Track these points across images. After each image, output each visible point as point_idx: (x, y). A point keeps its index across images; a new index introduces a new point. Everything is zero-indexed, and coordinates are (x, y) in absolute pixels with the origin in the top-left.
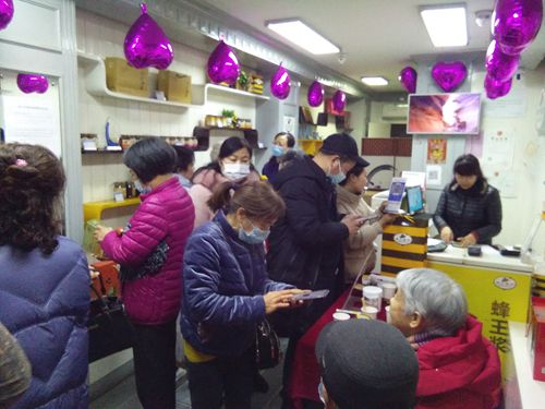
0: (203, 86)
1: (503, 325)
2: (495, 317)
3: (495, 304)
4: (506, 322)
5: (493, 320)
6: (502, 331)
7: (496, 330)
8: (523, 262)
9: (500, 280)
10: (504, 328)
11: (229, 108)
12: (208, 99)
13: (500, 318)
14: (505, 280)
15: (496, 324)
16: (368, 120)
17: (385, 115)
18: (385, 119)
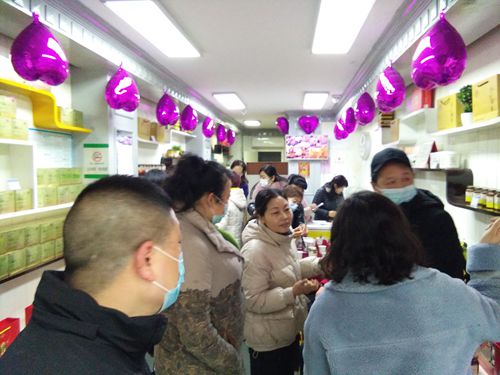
12: (172, 140)
16: (242, 149)
17: (254, 145)
18: (254, 148)
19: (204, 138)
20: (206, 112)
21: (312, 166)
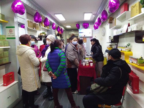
16: (66, 35)
18: (70, 35)
19: (53, 30)
20: (53, 21)
21: (87, 39)
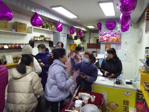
0: (32, 27)
1: (127, 108)
2: (124, 105)
3: (124, 101)
4: (128, 107)
5: (124, 106)
6: (127, 110)
7: (125, 110)
8: (133, 87)
9: (126, 93)
10: (128, 109)
11: (42, 34)
12: (33, 31)
13: (126, 106)
14: (127, 93)
15: (125, 108)
16: (90, 38)
17: (95, 37)
